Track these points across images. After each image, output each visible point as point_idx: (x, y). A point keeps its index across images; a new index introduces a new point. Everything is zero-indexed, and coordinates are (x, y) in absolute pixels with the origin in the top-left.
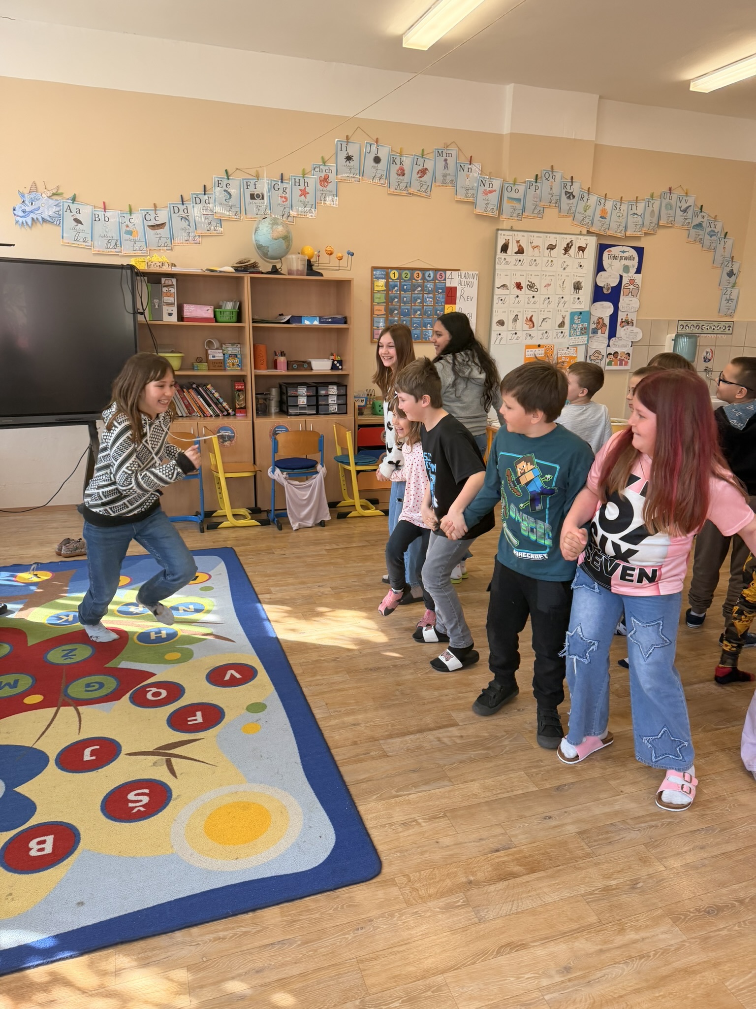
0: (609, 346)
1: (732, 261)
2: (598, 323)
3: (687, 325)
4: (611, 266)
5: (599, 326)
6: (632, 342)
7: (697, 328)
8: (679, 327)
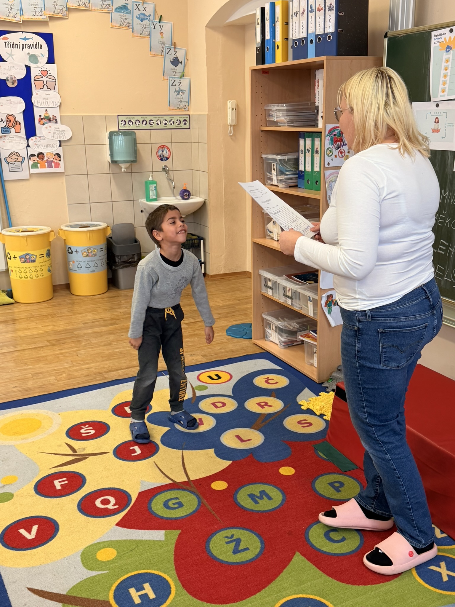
0: (28, 146)
1: (175, 48)
2: (8, 121)
3: (130, 121)
4: (11, 55)
5: (10, 125)
6: (60, 141)
7: (144, 123)
8: (120, 123)
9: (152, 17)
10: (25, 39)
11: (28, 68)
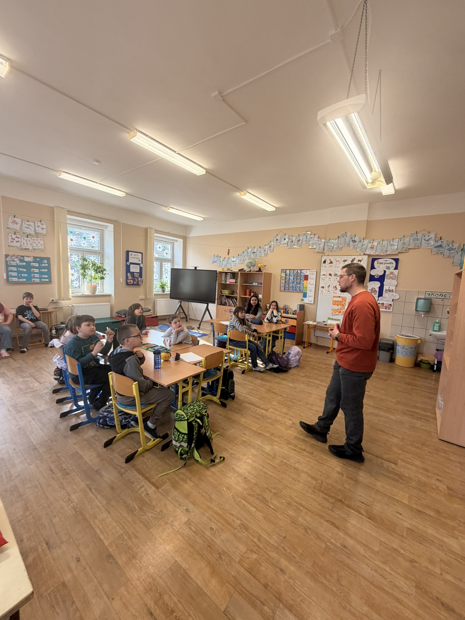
2: (372, 290)
3: (432, 294)
4: (379, 267)
6: (393, 300)
7: (441, 296)
8: (426, 295)
9: (456, 249)
10: (386, 261)
11: (385, 272)
